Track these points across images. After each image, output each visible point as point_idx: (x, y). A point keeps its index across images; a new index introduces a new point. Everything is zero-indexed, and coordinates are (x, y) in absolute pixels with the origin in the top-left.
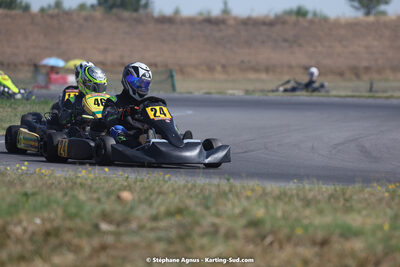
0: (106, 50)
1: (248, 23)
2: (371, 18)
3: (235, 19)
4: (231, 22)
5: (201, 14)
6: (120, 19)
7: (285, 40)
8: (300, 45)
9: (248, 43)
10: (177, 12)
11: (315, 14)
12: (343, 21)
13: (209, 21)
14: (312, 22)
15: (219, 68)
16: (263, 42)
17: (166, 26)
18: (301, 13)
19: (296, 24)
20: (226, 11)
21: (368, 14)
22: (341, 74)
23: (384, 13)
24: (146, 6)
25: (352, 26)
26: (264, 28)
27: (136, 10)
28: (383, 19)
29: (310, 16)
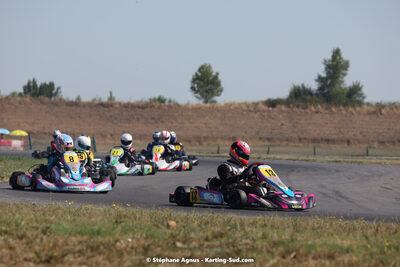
0: (33, 124)
1: (128, 106)
2: (208, 105)
3: (120, 103)
4: (117, 106)
5: (95, 100)
6: (42, 103)
7: (153, 118)
8: (162, 122)
9: (128, 120)
10: (79, 99)
11: (170, 101)
12: (190, 106)
13: (102, 104)
14: (170, 107)
15: (109, 136)
16: (138, 119)
17: (73, 108)
18: (161, 100)
19: (159, 108)
20: (111, 98)
21: (206, 102)
22: (189, 141)
23: (215, 102)
24: (57, 93)
25: (196, 109)
26: (138, 110)
27: (50, 96)
28: (216, 105)
29: (167, 103)
